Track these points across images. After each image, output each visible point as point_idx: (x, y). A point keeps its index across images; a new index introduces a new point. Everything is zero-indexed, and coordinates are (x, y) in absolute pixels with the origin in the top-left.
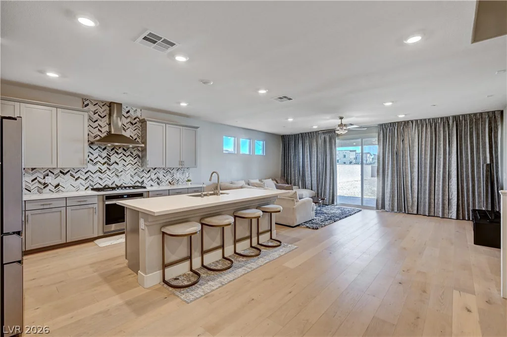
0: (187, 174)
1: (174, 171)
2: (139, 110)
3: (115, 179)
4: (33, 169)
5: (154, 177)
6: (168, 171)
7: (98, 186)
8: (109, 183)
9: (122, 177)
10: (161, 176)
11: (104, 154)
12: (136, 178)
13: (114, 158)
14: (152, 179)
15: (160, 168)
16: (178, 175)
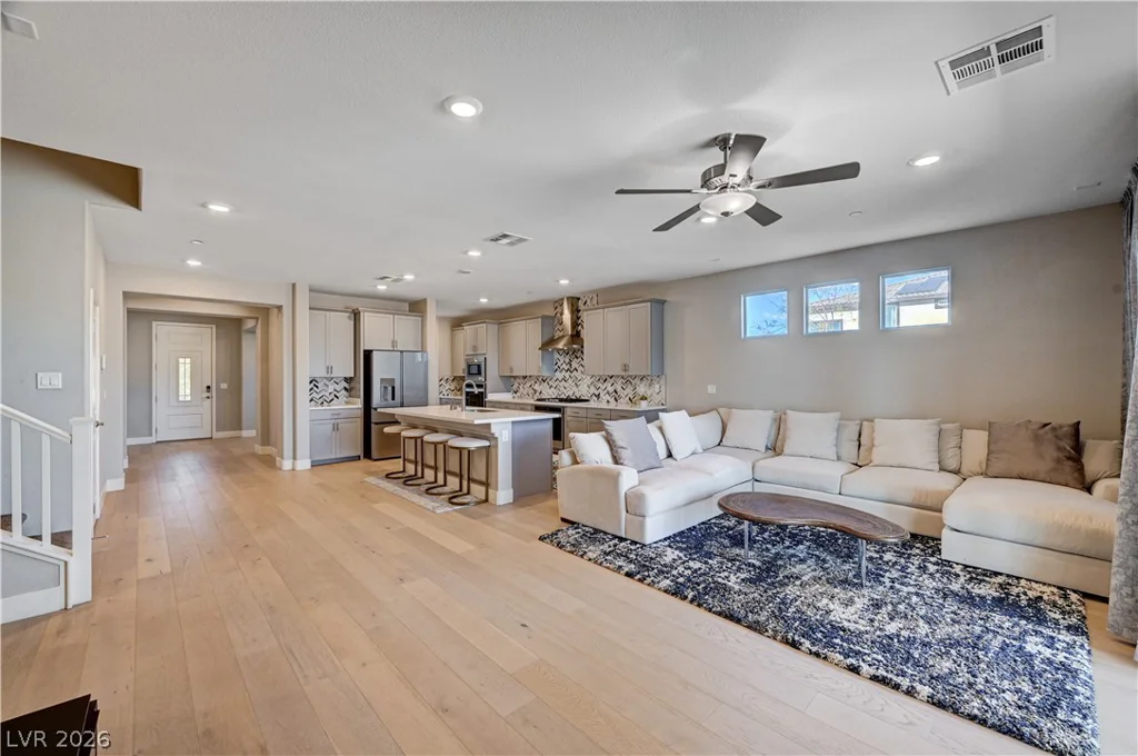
0: (657, 386)
1: (637, 381)
2: (595, 296)
3: (575, 389)
4: (525, 377)
5: (611, 389)
6: (628, 380)
7: (563, 396)
8: (570, 393)
9: (580, 387)
10: (619, 389)
11: (567, 361)
12: (593, 390)
13: (574, 365)
14: (608, 393)
15: (618, 376)
16: (642, 389)
